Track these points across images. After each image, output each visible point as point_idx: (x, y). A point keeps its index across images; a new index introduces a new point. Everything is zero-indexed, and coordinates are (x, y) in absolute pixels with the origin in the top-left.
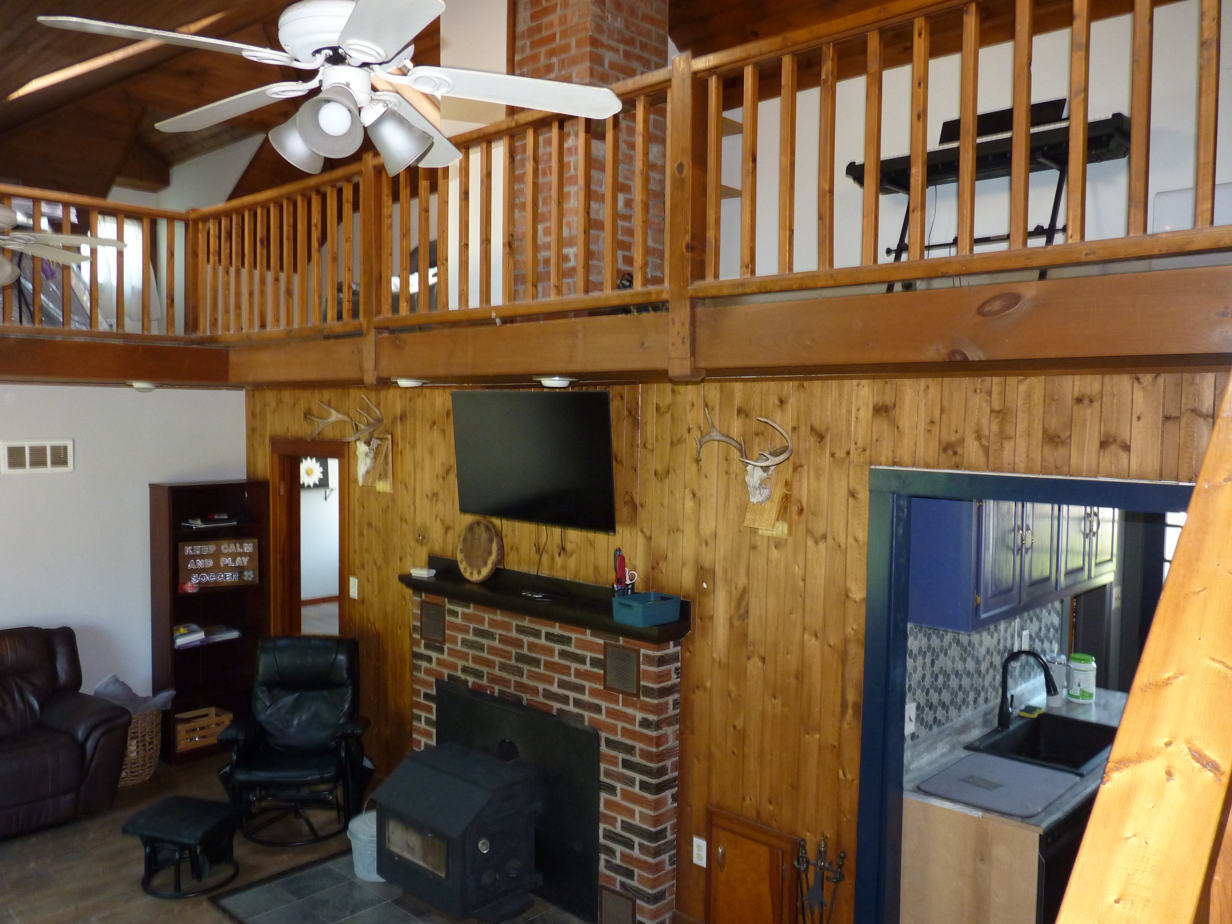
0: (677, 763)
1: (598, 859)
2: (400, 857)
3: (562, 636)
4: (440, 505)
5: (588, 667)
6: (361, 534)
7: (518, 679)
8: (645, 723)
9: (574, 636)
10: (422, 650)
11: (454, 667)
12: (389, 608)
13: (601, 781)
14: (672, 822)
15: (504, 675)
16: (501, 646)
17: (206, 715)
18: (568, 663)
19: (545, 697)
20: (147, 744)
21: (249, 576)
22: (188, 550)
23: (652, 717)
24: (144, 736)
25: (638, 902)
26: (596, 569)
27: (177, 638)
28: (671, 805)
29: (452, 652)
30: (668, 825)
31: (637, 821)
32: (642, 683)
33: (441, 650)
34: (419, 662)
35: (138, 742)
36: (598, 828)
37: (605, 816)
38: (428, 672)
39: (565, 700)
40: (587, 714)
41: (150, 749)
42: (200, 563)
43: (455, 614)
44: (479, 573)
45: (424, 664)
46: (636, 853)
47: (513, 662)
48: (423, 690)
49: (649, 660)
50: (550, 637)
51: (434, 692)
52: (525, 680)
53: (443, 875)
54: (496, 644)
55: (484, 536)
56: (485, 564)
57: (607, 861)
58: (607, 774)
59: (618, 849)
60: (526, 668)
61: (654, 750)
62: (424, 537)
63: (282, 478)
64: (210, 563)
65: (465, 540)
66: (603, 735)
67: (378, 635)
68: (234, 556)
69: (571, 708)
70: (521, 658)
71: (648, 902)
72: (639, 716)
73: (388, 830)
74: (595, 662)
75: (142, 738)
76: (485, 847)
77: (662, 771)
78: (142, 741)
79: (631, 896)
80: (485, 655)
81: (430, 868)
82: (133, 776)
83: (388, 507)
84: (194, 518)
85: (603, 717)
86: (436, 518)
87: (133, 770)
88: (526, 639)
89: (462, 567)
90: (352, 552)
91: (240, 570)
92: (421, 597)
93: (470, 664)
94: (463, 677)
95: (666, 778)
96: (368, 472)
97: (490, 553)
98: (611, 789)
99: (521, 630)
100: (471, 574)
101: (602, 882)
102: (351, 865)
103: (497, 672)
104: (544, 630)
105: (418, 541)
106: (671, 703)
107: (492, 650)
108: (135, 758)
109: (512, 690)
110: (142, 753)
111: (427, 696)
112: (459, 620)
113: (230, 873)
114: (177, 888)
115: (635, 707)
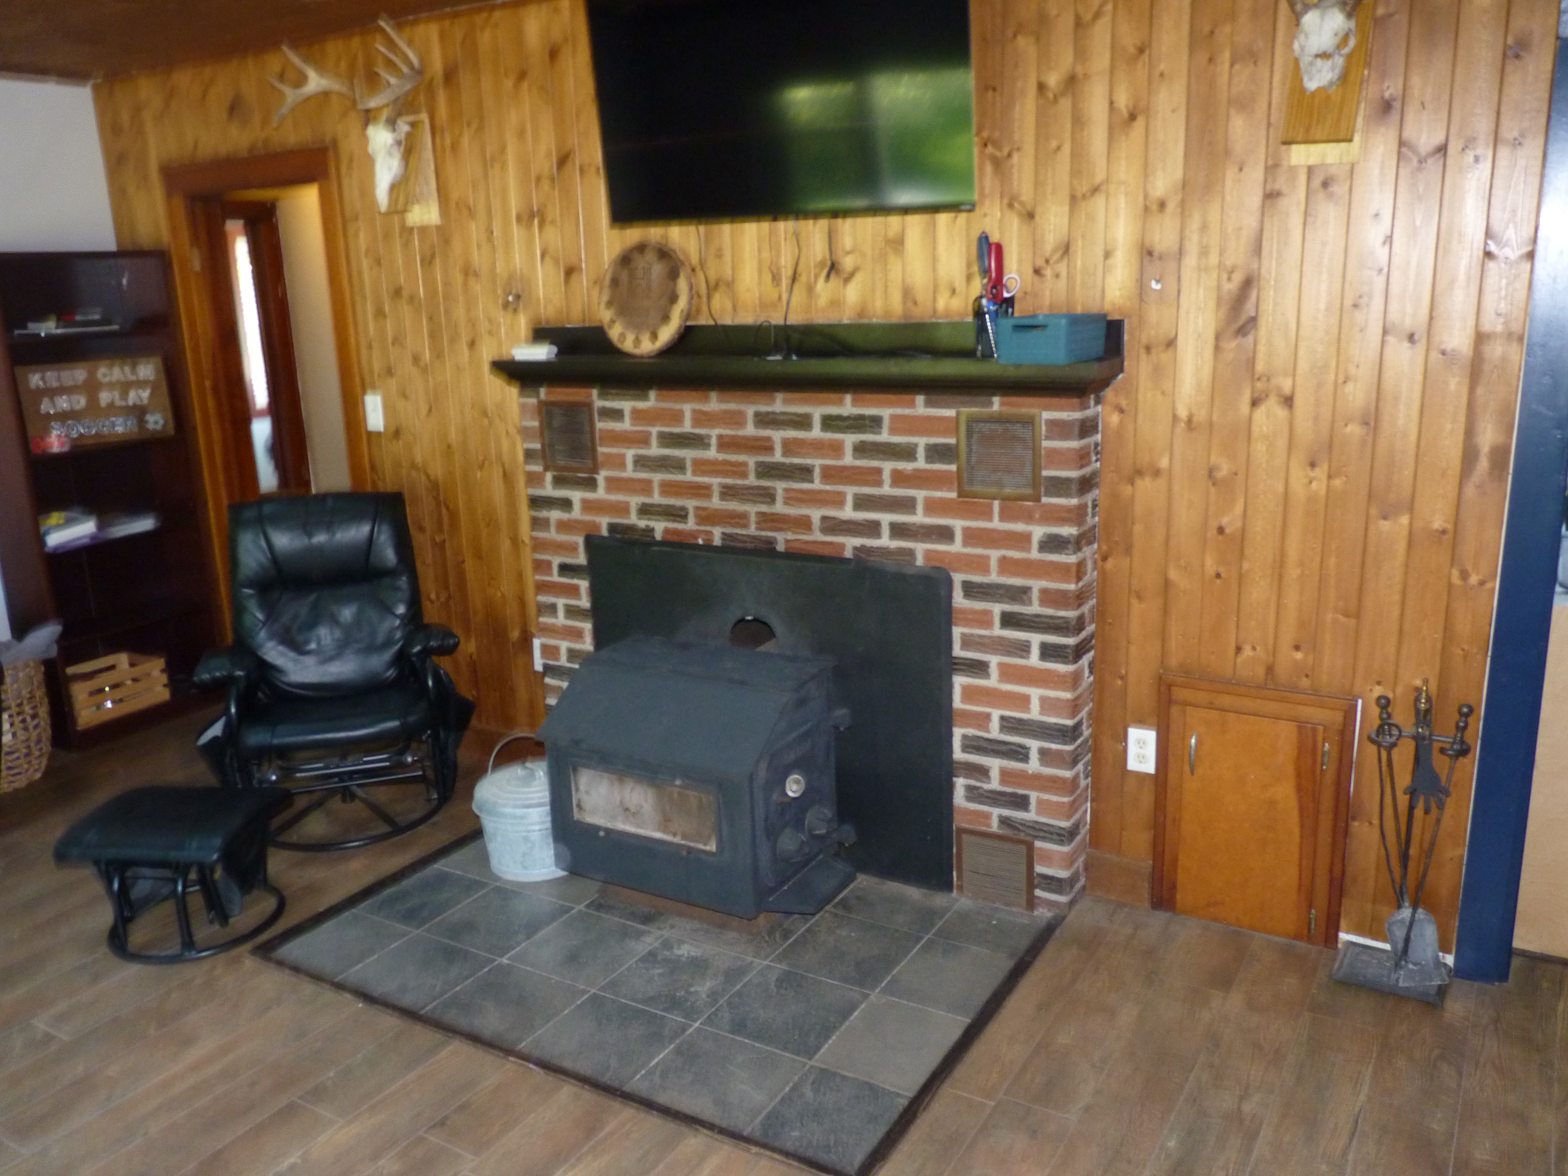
0: (1094, 608)
1: (951, 787)
2: (608, 831)
3: (862, 417)
4: (551, 232)
5: (921, 463)
6: (380, 313)
7: (764, 508)
8: (1052, 543)
9: (886, 413)
10: (549, 490)
11: (623, 509)
12: (453, 436)
13: (955, 658)
14: (1087, 709)
15: (733, 506)
16: (721, 457)
17: (112, 667)
18: (875, 463)
19: (825, 530)
20: (28, 719)
21: (156, 421)
22: (35, 380)
23: (1068, 531)
24: (20, 705)
25: (1038, 844)
26: (907, 293)
27: (47, 532)
28: (1088, 679)
29: (614, 484)
30: (1084, 714)
31: (1034, 713)
32: (1045, 473)
33: (591, 484)
34: (544, 514)
35: (10, 716)
36: (950, 735)
37: (965, 714)
38: (564, 526)
39: (873, 529)
40: (920, 549)
41: (36, 727)
42: (63, 403)
43: (617, 415)
44: (654, 336)
45: (555, 515)
46: (1034, 765)
47: (752, 480)
48: (556, 561)
49: (1059, 429)
50: (829, 423)
51: (581, 559)
52: (779, 507)
53: (712, 847)
54: (712, 453)
55: (658, 270)
56: (666, 318)
57: (969, 788)
58: (967, 642)
59: (995, 764)
60: (780, 486)
61: (1072, 587)
62: (518, 297)
63: (195, 239)
64: (80, 402)
65: (615, 282)
66: (958, 578)
67: (434, 486)
68: (125, 387)
69: (885, 541)
70: (767, 471)
71: (1061, 842)
72: (1038, 532)
73: (577, 790)
74: (936, 453)
75: (17, 709)
76: (795, 787)
77: (1080, 624)
78: (19, 714)
79: (1022, 836)
80: (689, 476)
81: (677, 840)
82: (13, 775)
83: (433, 256)
84: (40, 317)
85: (957, 547)
86: (543, 256)
87: (10, 764)
88: (777, 436)
89: (614, 333)
90: (364, 351)
91: (139, 412)
92: (538, 396)
93: (657, 498)
94: (642, 524)
95: (1084, 634)
96: (394, 188)
97: (673, 299)
98: (979, 668)
99: (763, 420)
100: (637, 342)
101: (959, 822)
102: (484, 859)
103: (716, 502)
104: (817, 412)
105: (506, 305)
106: (1090, 504)
107: (701, 466)
108: (11, 743)
109: (752, 530)
110: (21, 735)
111: (565, 569)
112: (626, 425)
113: (269, 904)
114: (189, 943)
115: (1029, 518)
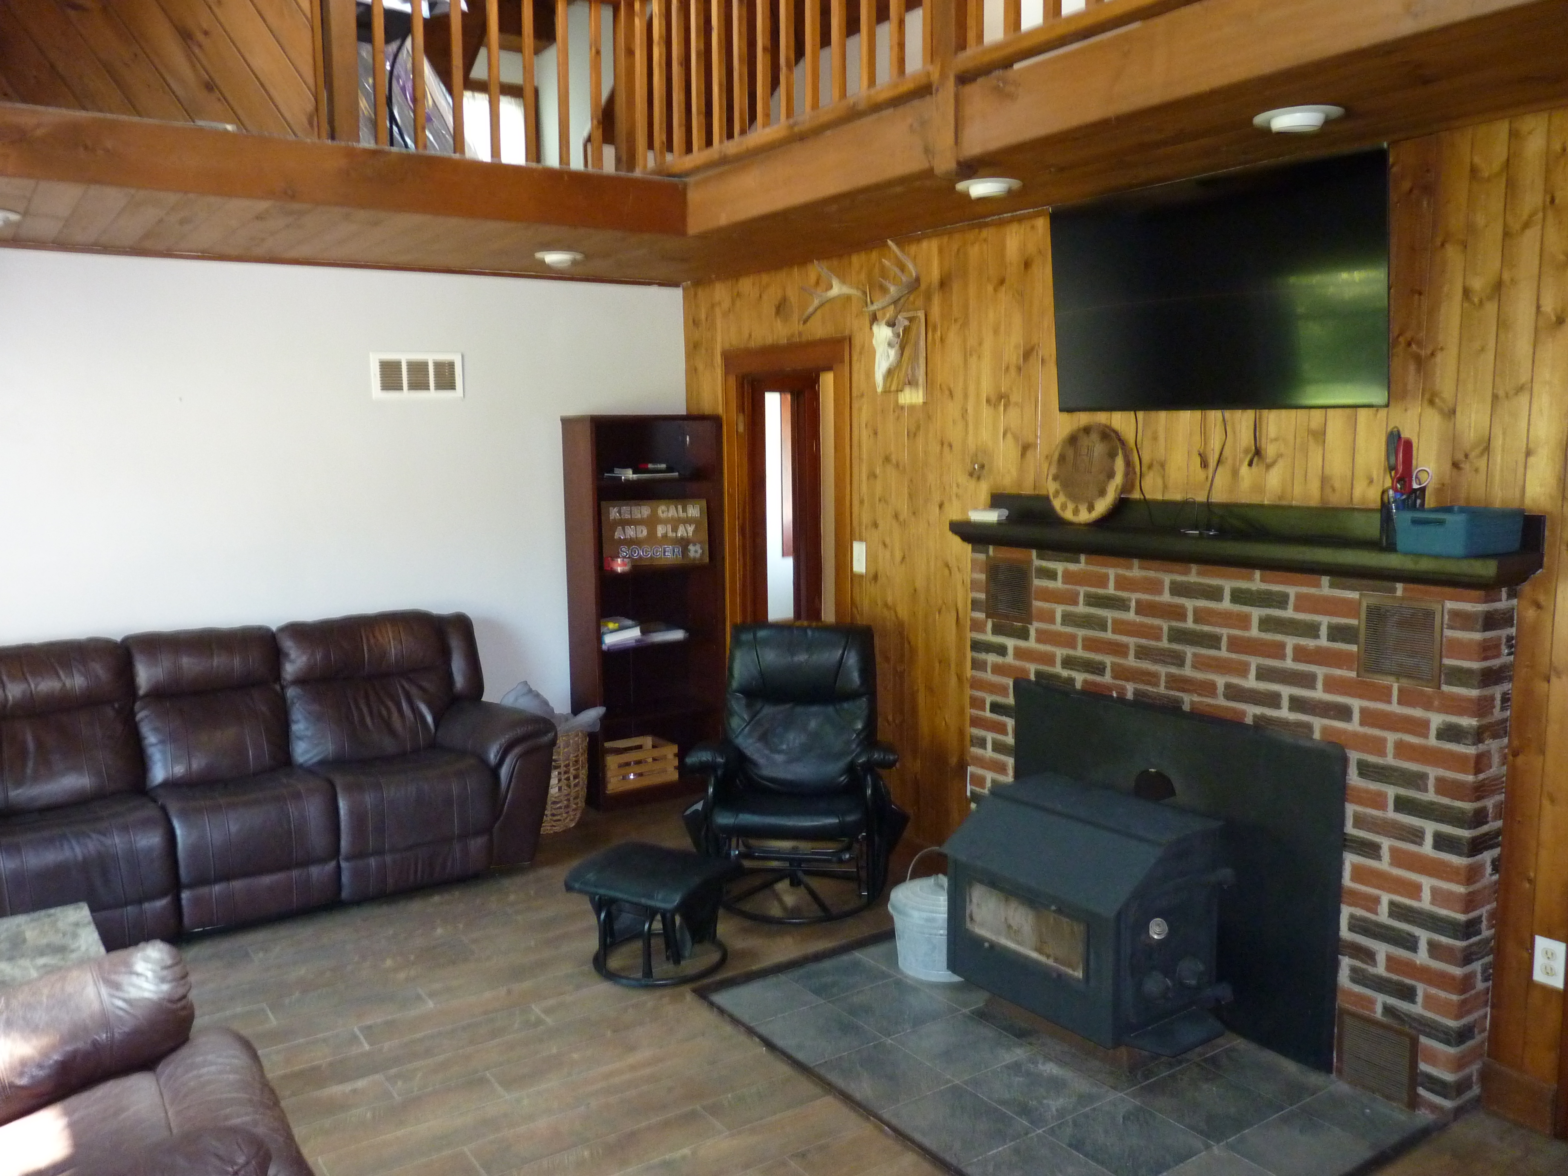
0: (1502, 804)
1: (1335, 966)
2: (992, 944)
3: (1269, 593)
4: (1013, 412)
5: (1323, 642)
6: (872, 475)
7: (1174, 670)
8: (1449, 733)
9: (1292, 591)
10: (989, 637)
11: (1049, 659)
12: (920, 583)
13: (1346, 835)
14: (1488, 907)
15: (1146, 665)
16: (1139, 619)
17: (640, 747)
18: (1279, 637)
19: (1227, 697)
20: (572, 778)
21: (696, 552)
22: (614, 513)
23: (1468, 722)
24: (567, 766)
25: (1423, 1040)
26: (1325, 480)
27: (604, 634)
28: (1489, 877)
29: (1043, 636)
30: (1484, 911)
31: (1425, 903)
32: (1447, 661)
33: (1023, 635)
34: (983, 656)
35: (559, 773)
36: (1338, 912)
37: (1353, 893)
38: (998, 669)
39: (1273, 700)
40: (1318, 724)
41: (576, 785)
42: (631, 532)
43: (1051, 575)
44: (1091, 508)
45: (992, 658)
46: (1422, 957)
47: (1165, 644)
48: (989, 699)
49: (1462, 620)
50: (1238, 597)
51: (1010, 700)
52: (1188, 672)
53: (1079, 974)
54: (1131, 616)
55: (1099, 449)
56: (1102, 493)
57: (1354, 970)
58: (1359, 822)
59: (1382, 950)
60: (1189, 651)
61: (1470, 778)
62: (982, 467)
63: (741, 408)
64: (643, 532)
65: (1062, 459)
66: (1354, 756)
67: (900, 626)
68: (675, 523)
69: (1284, 713)
70: (1178, 636)
71: (1448, 1043)
72: (1437, 720)
73: (971, 901)
74: (1337, 633)
75: (565, 769)
76: (1158, 930)
77: (1479, 818)
78: (565, 773)
79: (1407, 1029)
80: (1109, 635)
81: (1050, 962)
82: (555, 821)
83: (918, 428)
84: (623, 465)
85: (1354, 726)
86: (1005, 434)
87: (554, 811)
88: (1190, 604)
89: (1057, 504)
90: (856, 506)
91: (684, 543)
92: (987, 552)
93: (1079, 652)
94: (1065, 673)
95: (1485, 829)
96: (890, 373)
97: (1111, 475)
98: (1371, 850)
99: (1178, 590)
100: (1076, 512)
101: (1341, 1002)
102: (894, 957)
103: (1131, 661)
104: (1228, 586)
105: (971, 475)
106: (1498, 697)
107: (1121, 627)
108: (556, 795)
109: (1162, 689)
110: (565, 791)
111: (996, 708)
112: (1058, 584)
113: (715, 957)
114: (648, 972)
115: (1428, 706)
